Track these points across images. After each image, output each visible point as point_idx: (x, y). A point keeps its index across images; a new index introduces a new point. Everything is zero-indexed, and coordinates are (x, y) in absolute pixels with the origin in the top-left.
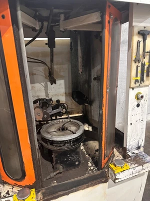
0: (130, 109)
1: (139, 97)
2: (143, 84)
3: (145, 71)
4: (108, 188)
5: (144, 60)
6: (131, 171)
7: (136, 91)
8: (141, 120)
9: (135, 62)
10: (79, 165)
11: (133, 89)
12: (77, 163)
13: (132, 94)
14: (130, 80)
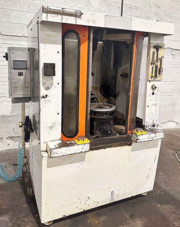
0: (147, 95)
1: (154, 88)
2: (156, 79)
3: (158, 71)
4: (131, 151)
5: (157, 63)
6: (148, 135)
7: (152, 83)
8: (155, 104)
9: (151, 64)
10: (110, 134)
11: (150, 82)
12: (109, 132)
13: (149, 85)
14: (148, 76)
